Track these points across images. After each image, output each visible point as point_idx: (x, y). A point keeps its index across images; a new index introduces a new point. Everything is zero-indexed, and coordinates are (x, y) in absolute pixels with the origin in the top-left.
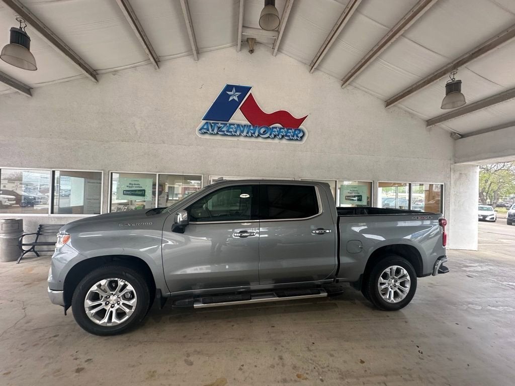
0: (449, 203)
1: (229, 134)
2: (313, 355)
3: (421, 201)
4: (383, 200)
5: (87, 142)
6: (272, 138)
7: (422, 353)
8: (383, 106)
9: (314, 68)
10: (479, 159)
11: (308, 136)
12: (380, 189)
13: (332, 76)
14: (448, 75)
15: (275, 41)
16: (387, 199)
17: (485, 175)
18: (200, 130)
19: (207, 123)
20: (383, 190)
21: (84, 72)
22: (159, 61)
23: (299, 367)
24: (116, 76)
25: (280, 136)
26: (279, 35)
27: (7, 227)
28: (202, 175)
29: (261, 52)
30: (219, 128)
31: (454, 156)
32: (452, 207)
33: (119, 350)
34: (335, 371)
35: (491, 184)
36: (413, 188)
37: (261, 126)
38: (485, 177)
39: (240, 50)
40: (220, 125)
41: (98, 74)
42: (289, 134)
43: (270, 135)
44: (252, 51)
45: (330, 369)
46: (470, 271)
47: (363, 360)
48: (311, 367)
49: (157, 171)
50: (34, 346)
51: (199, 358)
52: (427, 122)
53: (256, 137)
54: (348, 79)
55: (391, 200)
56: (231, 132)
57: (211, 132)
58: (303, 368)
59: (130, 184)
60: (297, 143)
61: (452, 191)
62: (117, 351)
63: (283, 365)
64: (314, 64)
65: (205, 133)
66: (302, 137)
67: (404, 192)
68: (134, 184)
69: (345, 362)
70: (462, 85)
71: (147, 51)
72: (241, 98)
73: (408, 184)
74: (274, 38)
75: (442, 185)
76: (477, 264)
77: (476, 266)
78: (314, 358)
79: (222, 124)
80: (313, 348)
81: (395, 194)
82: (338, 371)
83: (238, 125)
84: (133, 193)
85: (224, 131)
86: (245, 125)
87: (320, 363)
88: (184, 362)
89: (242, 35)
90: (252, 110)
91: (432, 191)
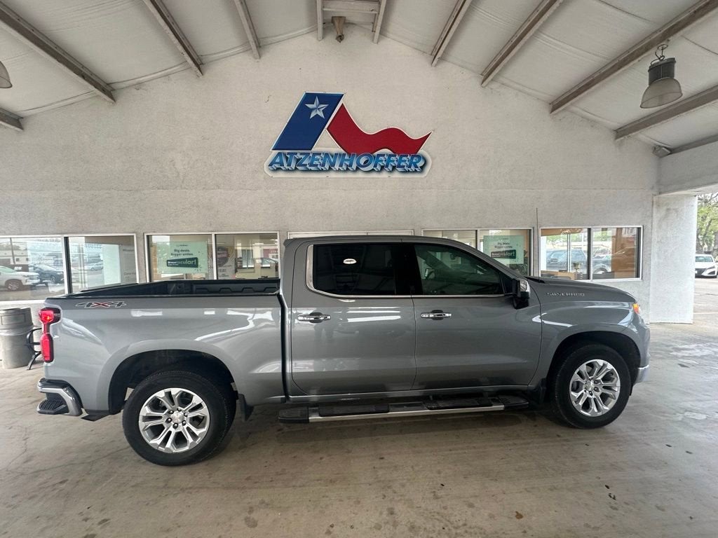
0: (650, 254)
1: (313, 168)
2: (442, 505)
3: (604, 252)
4: (548, 254)
5: (108, 193)
6: (378, 171)
7: (614, 498)
8: (547, 112)
9: (437, 57)
10: (699, 186)
11: (432, 165)
12: (543, 239)
13: (466, 68)
14: (652, 51)
15: (376, 17)
16: (554, 252)
17: (702, 209)
18: (271, 165)
19: (279, 154)
20: (547, 239)
21: (92, 88)
22: (202, 64)
23: (420, 527)
24: (139, 91)
25: (390, 168)
26: (380, 7)
27: (9, 320)
28: (278, 232)
29: (355, 38)
30: (298, 160)
31: (659, 182)
32: (654, 261)
33: (151, 503)
34: (476, 534)
35: (710, 222)
36: (595, 234)
37: (359, 154)
38: (702, 212)
39: (323, 38)
40: (299, 156)
41: (114, 90)
42: (403, 164)
43: (375, 166)
44: (340, 38)
45: (468, 530)
46: (683, 357)
47: (519, 512)
48: (438, 527)
49: (211, 229)
50: (30, 498)
51: (267, 515)
52: (615, 133)
53: (354, 171)
54: (491, 71)
55: (561, 253)
56: (317, 165)
57: (287, 167)
58: (425, 529)
59: (175, 250)
60: (416, 176)
61: (655, 236)
62: (147, 504)
63: (395, 524)
64: (438, 52)
65: (278, 169)
66: (422, 168)
67: (579, 240)
68: (182, 251)
69: (492, 516)
70: (676, 65)
71: (180, 48)
72: (328, 113)
73: (586, 230)
74: (373, 12)
75: (639, 229)
76: (693, 346)
77: (693, 349)
78: (443, 511)
79: (301, 154)
80: (441, 493)
81: (566, 244)
82: (480, 533)
83: (327, 155)
84: (181, 263)
85: (305, 165)
86: (336, 154)
87: (452, 519)
88: (244, 522)
89: (323, 12)
90: (346, 130)
91: (621, 237)
